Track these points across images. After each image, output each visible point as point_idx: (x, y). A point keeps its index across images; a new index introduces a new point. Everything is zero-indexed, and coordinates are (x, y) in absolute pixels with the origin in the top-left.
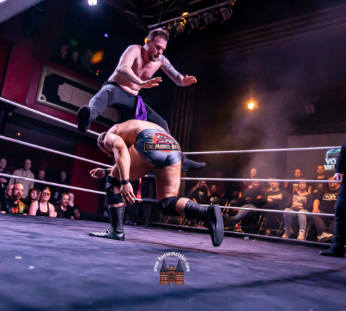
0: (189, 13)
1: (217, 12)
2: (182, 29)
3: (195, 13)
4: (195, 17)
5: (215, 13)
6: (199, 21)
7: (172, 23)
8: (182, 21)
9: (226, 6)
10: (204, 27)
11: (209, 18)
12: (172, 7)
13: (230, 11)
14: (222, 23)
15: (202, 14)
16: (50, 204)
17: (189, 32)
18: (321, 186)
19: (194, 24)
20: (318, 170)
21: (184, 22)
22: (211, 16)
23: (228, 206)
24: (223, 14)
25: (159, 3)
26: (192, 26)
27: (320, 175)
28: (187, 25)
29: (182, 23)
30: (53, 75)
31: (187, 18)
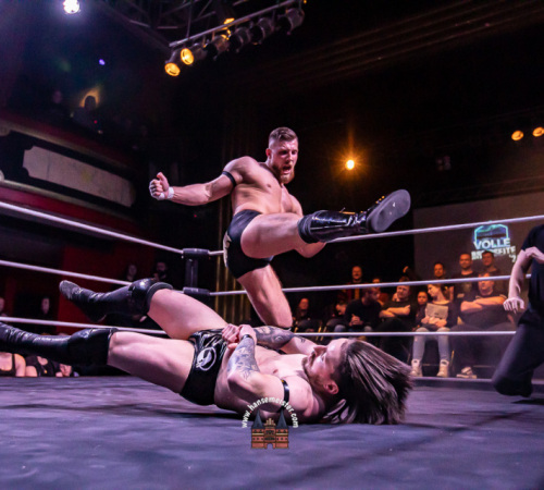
0: (236, 19)
1: (279, 16)
2: (227, 46)
3: (245, 19)
4: (245, 24)
5: (276, 17)
6: (251, 31)
7: (209, 36)
8: (225, 32)
9: (294, 5)
10: (260, 42)
11: (268, 26)
12: (208, 11)
13: (300, 14)
14: (289, 33)
15: (255, 19)
16: (17, 356)
17: (238, 51)
18: (468, 286)
19: (245, 38)
20: (462, 262)
21: (227, 35)
22: (270, 22)
23: (322, 331)
24: (290, 19)
25: (185, 5)
26: (242, 40)
27: (466, 269)
28: (233, 39)
29: (224, 36)
30: (13, 134)
31: (232, 28)
